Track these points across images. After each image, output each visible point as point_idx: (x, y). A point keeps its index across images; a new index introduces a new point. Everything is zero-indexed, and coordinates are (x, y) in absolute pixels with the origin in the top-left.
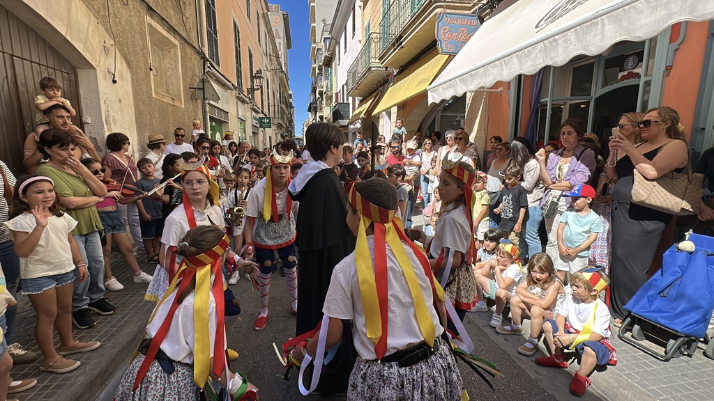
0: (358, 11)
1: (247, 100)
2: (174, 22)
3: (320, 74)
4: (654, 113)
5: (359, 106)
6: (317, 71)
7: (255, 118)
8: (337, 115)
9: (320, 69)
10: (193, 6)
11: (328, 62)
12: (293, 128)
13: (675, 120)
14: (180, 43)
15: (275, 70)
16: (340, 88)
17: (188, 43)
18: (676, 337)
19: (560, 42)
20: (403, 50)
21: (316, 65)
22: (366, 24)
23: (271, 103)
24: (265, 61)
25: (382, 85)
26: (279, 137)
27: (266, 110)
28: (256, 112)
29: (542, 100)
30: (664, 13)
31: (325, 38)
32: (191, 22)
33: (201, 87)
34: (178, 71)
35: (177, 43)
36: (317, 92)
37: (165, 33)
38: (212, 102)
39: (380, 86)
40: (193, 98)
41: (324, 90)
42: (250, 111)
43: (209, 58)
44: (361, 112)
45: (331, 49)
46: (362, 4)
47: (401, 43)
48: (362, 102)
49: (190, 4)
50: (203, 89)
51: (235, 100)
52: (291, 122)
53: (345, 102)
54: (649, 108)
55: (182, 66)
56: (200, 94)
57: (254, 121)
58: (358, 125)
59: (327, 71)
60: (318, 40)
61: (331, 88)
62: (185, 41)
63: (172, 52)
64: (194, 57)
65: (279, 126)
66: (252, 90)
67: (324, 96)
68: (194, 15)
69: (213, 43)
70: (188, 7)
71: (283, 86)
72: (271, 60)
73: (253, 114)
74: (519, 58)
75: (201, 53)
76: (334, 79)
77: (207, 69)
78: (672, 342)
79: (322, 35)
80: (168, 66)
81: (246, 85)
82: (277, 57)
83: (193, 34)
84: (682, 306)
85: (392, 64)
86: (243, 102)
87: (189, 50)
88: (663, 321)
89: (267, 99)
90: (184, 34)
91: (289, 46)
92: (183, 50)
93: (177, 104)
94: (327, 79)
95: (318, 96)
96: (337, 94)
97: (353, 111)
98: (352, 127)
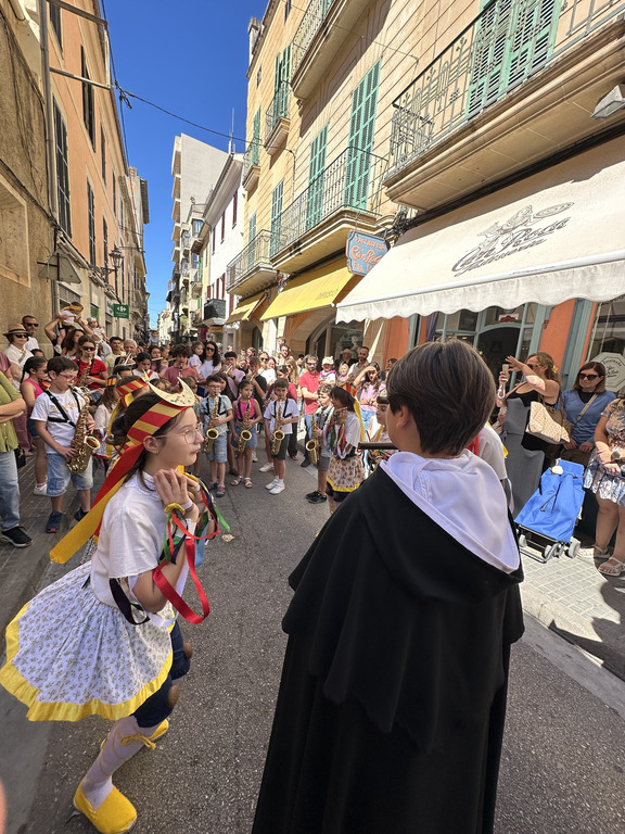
0: (241, 200)
1: (102, 282)
2: (21, 175)
3: (186, 260)
4: (534, 358)
5: (238, 306)
6: (182, 256)
7: (109, 305)
8: (210, 311)
9: (186, 253)
10: (43, 156)
11: (198, 249)
12: (148, 319)
13: (550, 365)
14: (28, 202)
15: (131, 248)
16: (214, 281)
17: (37, 204)
18: (552, 544)
19: (479, 290)
20: (300, 257)
21: (180, 249)
22: (250, 216)
23: (126, 288)
24: (120, 236)
25: (269, 287)
26: (133, 329)
27: (120, 296)
28: (111, 298)
29: (437, 331)
30: (567, 287)
31: (193, 220)
32: (40, 178)
33: (55, 263)
34: (23, 240)
35: (24, 203)
36: (181, 280)
37: (9, 187)
38: (63, 283)
39: (267, 288)
40: (41, 276)
41: (191, 279)
42: (104, 296)
43: (60, 226)
44: (242, 314)
45: (203, 234)
46: (246, 193)
47: (299, 250)
48: (242, 302)
49: (39, 153)
50: (58, 266)
51: (88, 281)
52: (145, 312)
53: (220, 298)
54: (530, 354)
55: (29, 233)
56: (52, 272)
57: (109, 309)
58: (237, 326)
59: (195, 258)
60: (183, 218)
61: (201, 280)
62: (34, 202)
63: (16, 213)
64: (42, 223)
65: (135, 315)
66: (106, 271)
67: (190, 286)
68: (44, 169)
69: (65, 206)
70: (36, 157)
71: (139, 267)
72: (127, 235)
73: (108, 299)
74: (439, 297)
75: (50, 218)
76: (205, 270)
77: (59, 241)
78: (549, 547)
79: (190, 215)
80: (10, 230)
81: (100, 263)
82: (133, 232)
83: (44, 194)
84: (559, 517)
85: (285, 269)
86: (97, 284)
87: (37, 213)
88: (545, 532)
89: (121, 282)
90: (32, 192)
91: (146, 220)
92: (31, 213)
93: (23, 282)
94: (194, 266)
95: (181, 285)
96: (209, 287)
97: (231, 310)
98: (228, 327)
